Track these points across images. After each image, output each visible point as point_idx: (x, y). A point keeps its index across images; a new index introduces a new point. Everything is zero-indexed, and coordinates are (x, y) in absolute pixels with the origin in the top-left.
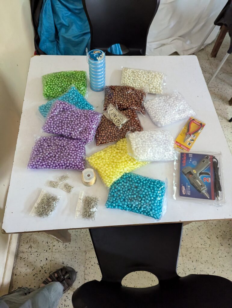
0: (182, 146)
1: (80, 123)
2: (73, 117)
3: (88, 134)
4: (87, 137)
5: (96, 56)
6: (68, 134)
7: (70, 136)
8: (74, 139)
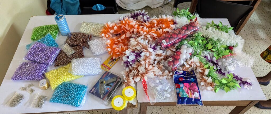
0: (106, 67)
1: (46, 54)
2: (43, 51)
3: (49, 60)
4: (48, 62)
5: (60, 18)
6: (38, 61)
7: (39, 62)
8: (41, 63)
